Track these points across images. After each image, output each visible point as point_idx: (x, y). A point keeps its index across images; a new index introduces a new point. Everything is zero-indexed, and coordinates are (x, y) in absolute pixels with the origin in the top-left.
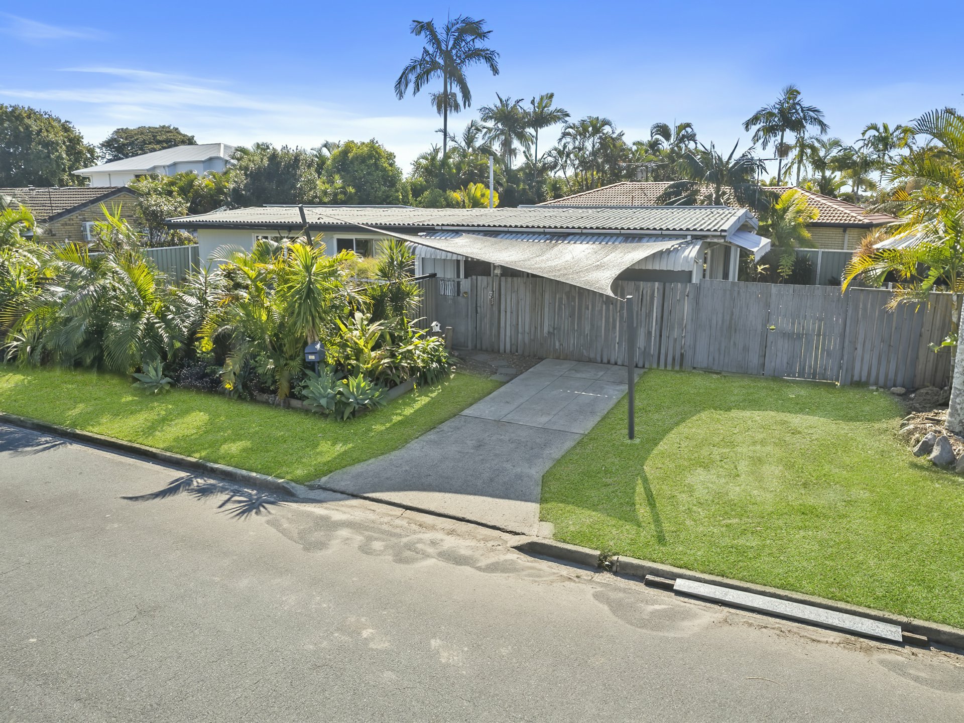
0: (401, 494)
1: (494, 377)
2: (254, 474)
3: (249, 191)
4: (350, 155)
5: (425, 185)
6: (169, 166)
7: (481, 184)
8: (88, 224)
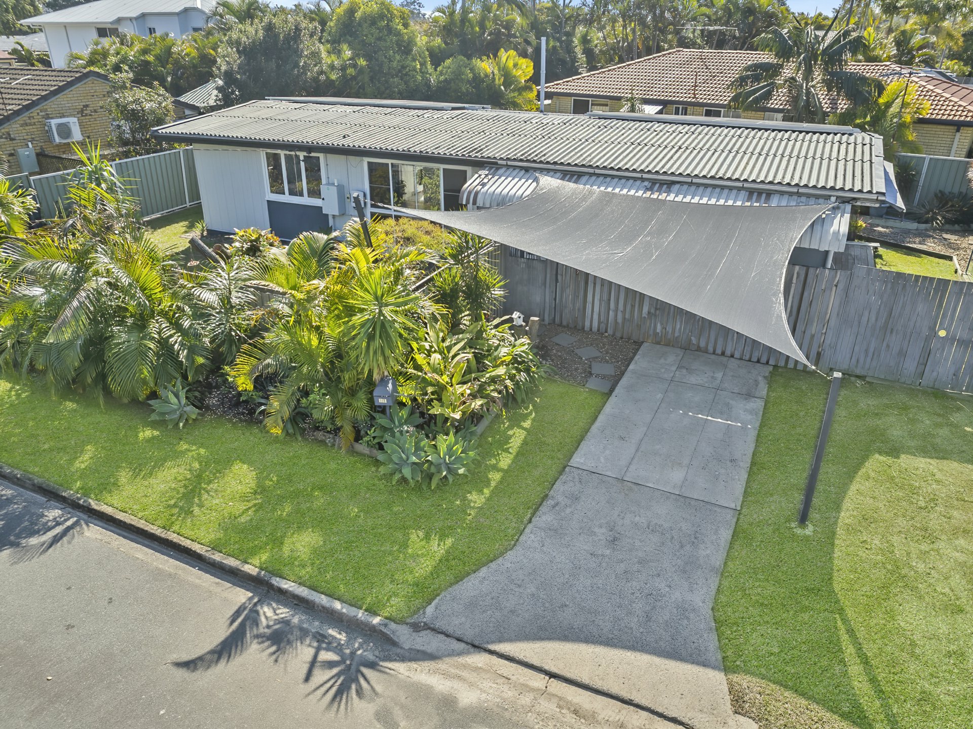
0: (538, 646)
1: (593, 383)
2: (338, 605)
3: (245, 74)
4: (358, 15)
5: (444, 48)
6: (137, 18)
7: (512, 51)
8: (54, 122)
